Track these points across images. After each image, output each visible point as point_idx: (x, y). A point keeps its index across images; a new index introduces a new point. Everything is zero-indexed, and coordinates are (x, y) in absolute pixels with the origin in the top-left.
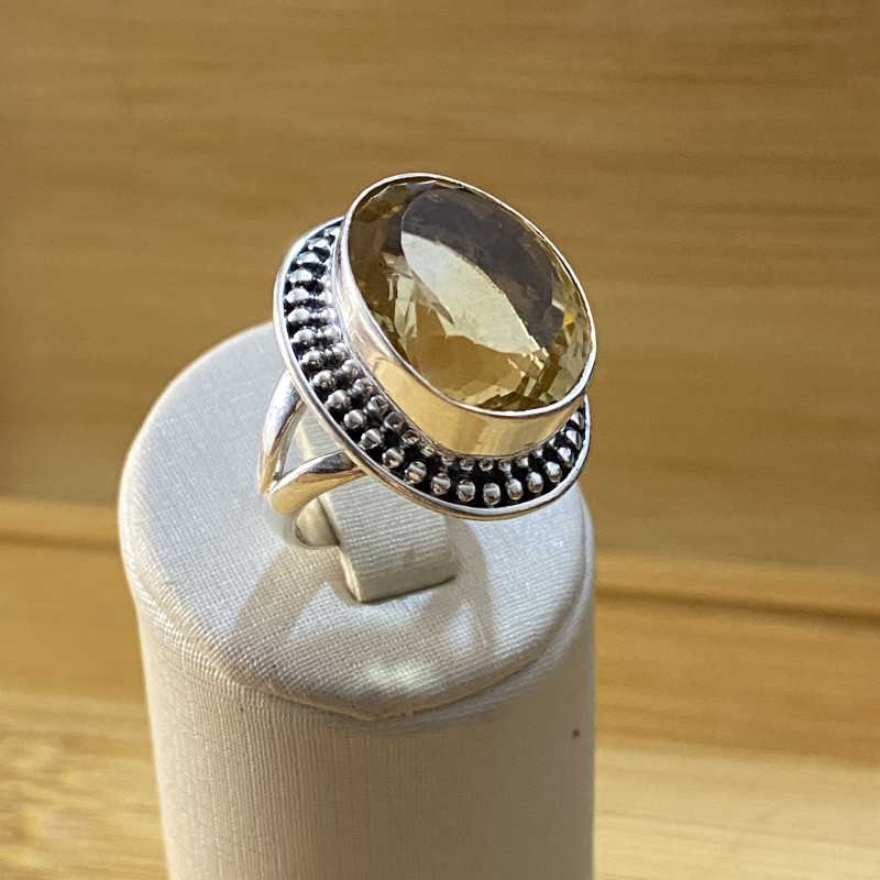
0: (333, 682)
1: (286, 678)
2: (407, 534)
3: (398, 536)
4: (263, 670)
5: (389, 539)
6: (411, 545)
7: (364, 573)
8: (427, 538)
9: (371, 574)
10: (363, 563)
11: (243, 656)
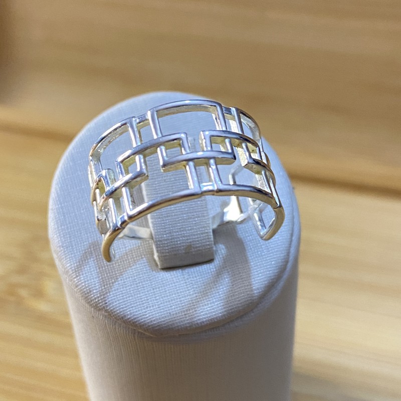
0: (135, 317)
1: (112, 310)
2: (189, 236)
3: (184, 236)
4: (101, 304)
5: (178, 238)
6: (190, 242)
7: (163, 255)
8: (200, 239)
9: (166, 256)
10: (163, 250)
11: (91, 295)
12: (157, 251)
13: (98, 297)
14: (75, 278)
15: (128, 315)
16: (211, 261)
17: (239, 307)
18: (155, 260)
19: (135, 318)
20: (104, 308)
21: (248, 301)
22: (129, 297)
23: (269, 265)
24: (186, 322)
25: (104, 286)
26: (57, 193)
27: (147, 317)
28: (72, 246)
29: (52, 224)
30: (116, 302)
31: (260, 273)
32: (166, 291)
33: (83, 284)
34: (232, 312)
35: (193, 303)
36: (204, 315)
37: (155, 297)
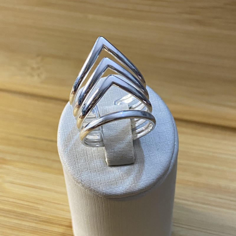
12: (107, 157)
14: (68, 167)
16: (132, 164)
17: (144, 187)
18: (106, 162)
21: (148, 185)
22: (92, 178)
23: (159, 169)
24: (118, 193)
25: (81, 172)
27: (100, 189)
29: (59, 140)
30: (86, 180)
31: (155, 172)
32: (110, 177)
33: (72, 170)
34: (140, 190)
35: (122, 184)
36: (126, 190)
37: (105, 180)
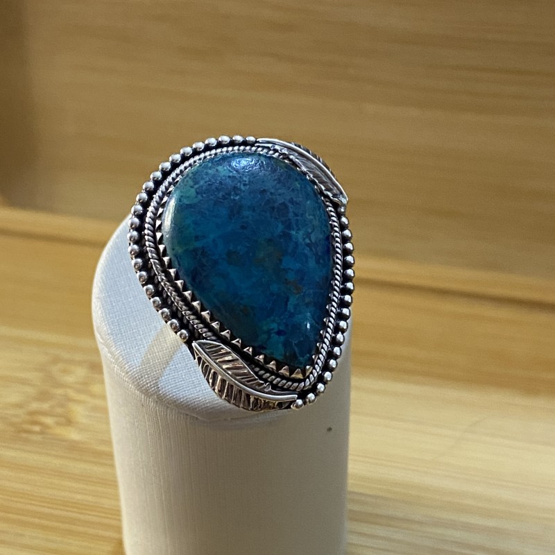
0: (188, 400)
1: (164, 395)
4: (153, 389)
11: (143, 380)
13: (150, 382)
15: (180, 399)
19: (188, 402)
20: (156, 392)
26: (103, 282)
28: (121, 334)
